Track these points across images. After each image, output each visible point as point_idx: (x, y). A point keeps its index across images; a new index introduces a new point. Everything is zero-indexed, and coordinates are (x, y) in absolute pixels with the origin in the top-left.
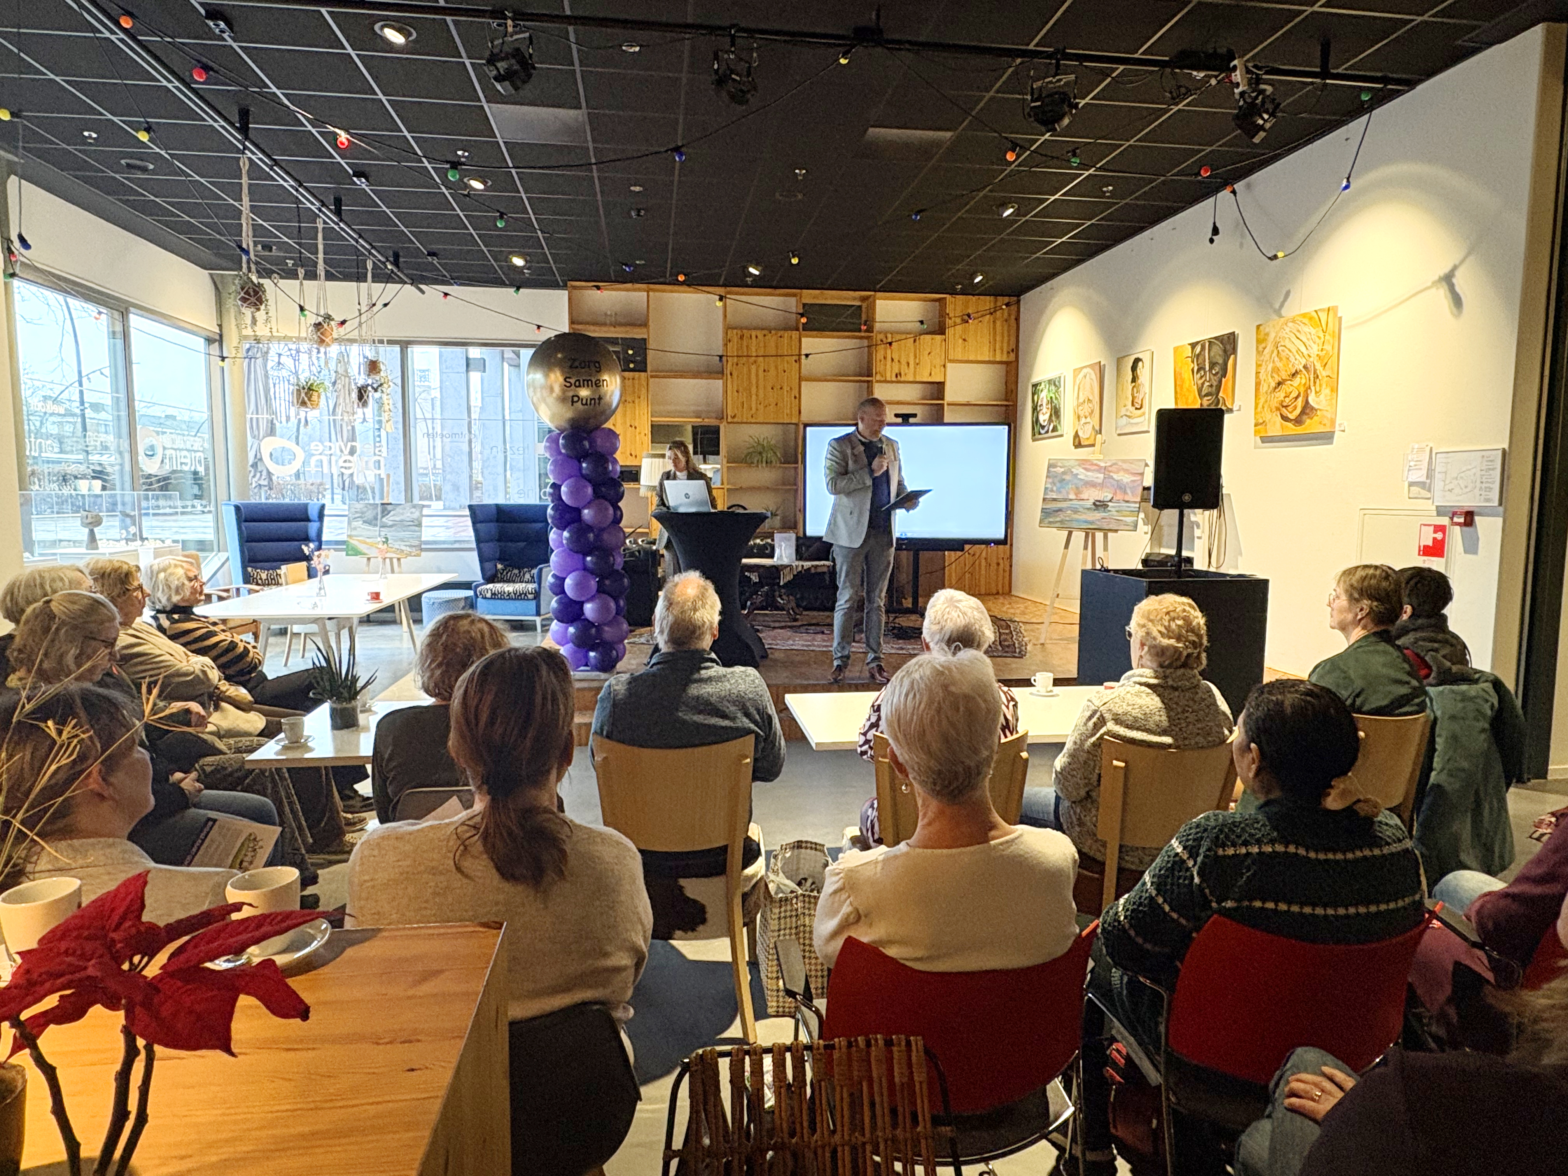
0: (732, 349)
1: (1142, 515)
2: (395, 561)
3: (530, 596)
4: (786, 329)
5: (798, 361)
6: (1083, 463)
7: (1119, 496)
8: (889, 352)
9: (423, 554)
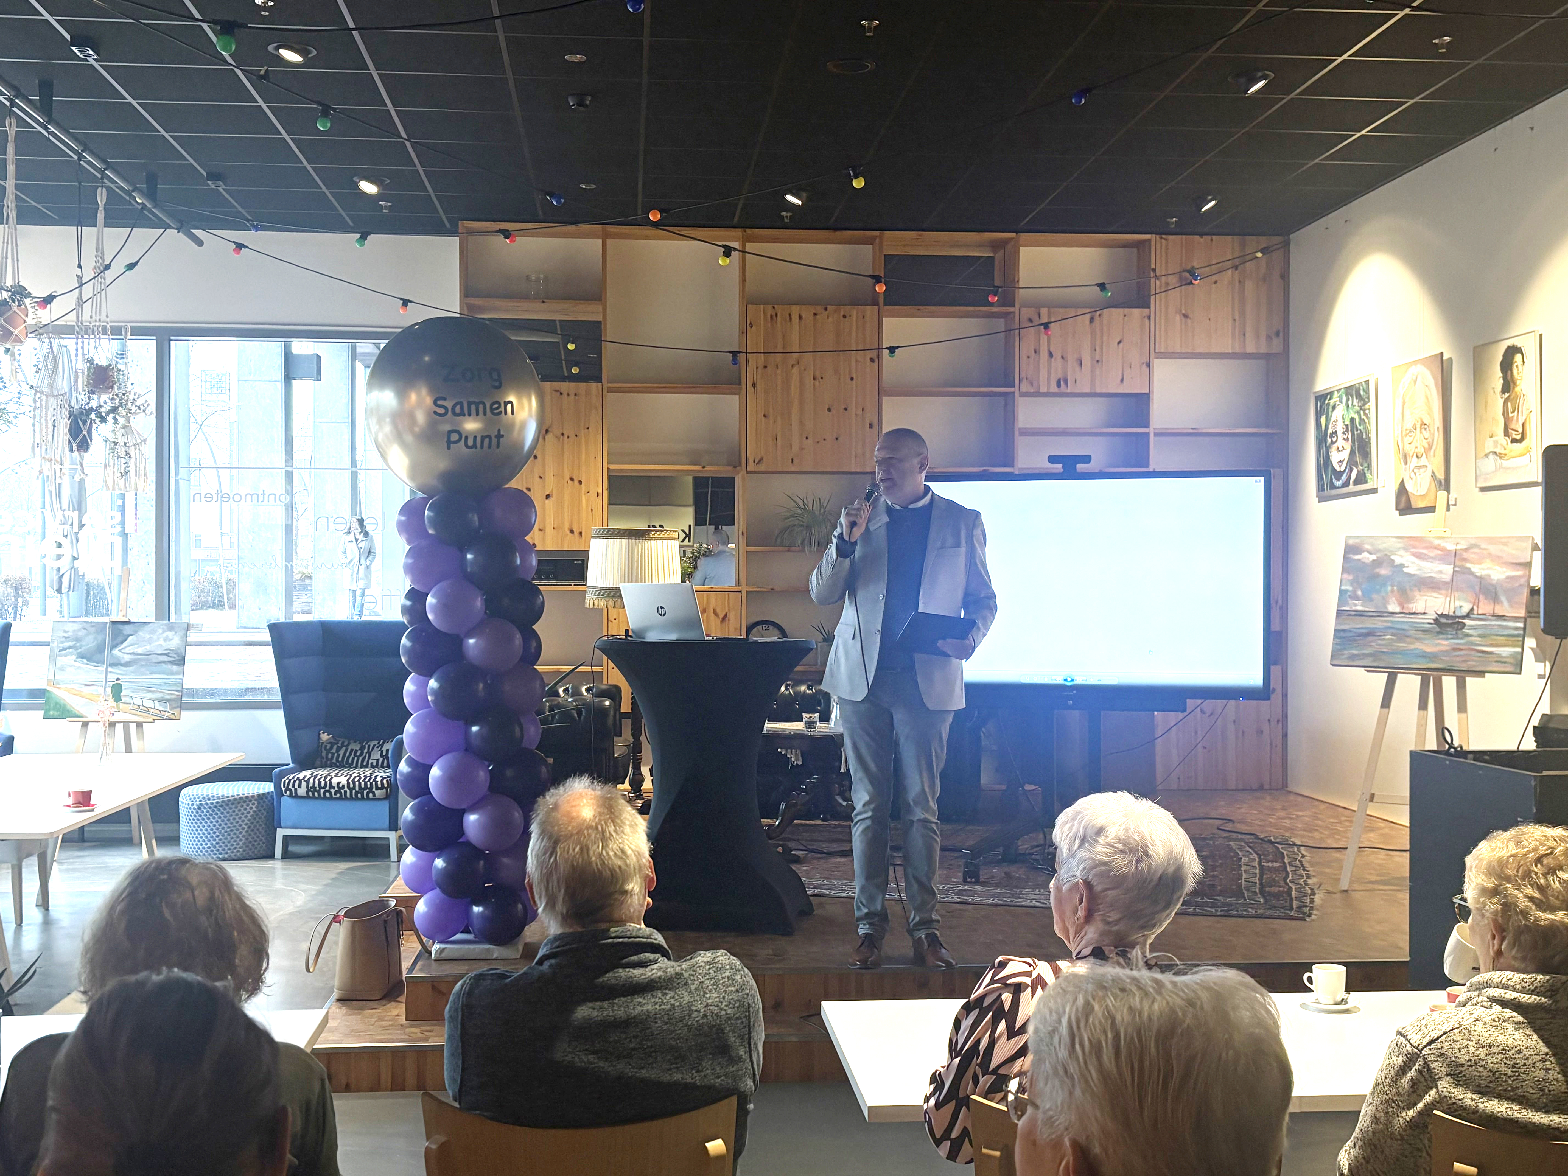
0: (755, 341)
1: (1530, 642)
2: (133, 727)
3: (378, 793)
4: (855, 302)
5: (877, 359)
6: (1413, 543)
7: (1485, 607)
8: (1044, 338)
9: (185, 714)
